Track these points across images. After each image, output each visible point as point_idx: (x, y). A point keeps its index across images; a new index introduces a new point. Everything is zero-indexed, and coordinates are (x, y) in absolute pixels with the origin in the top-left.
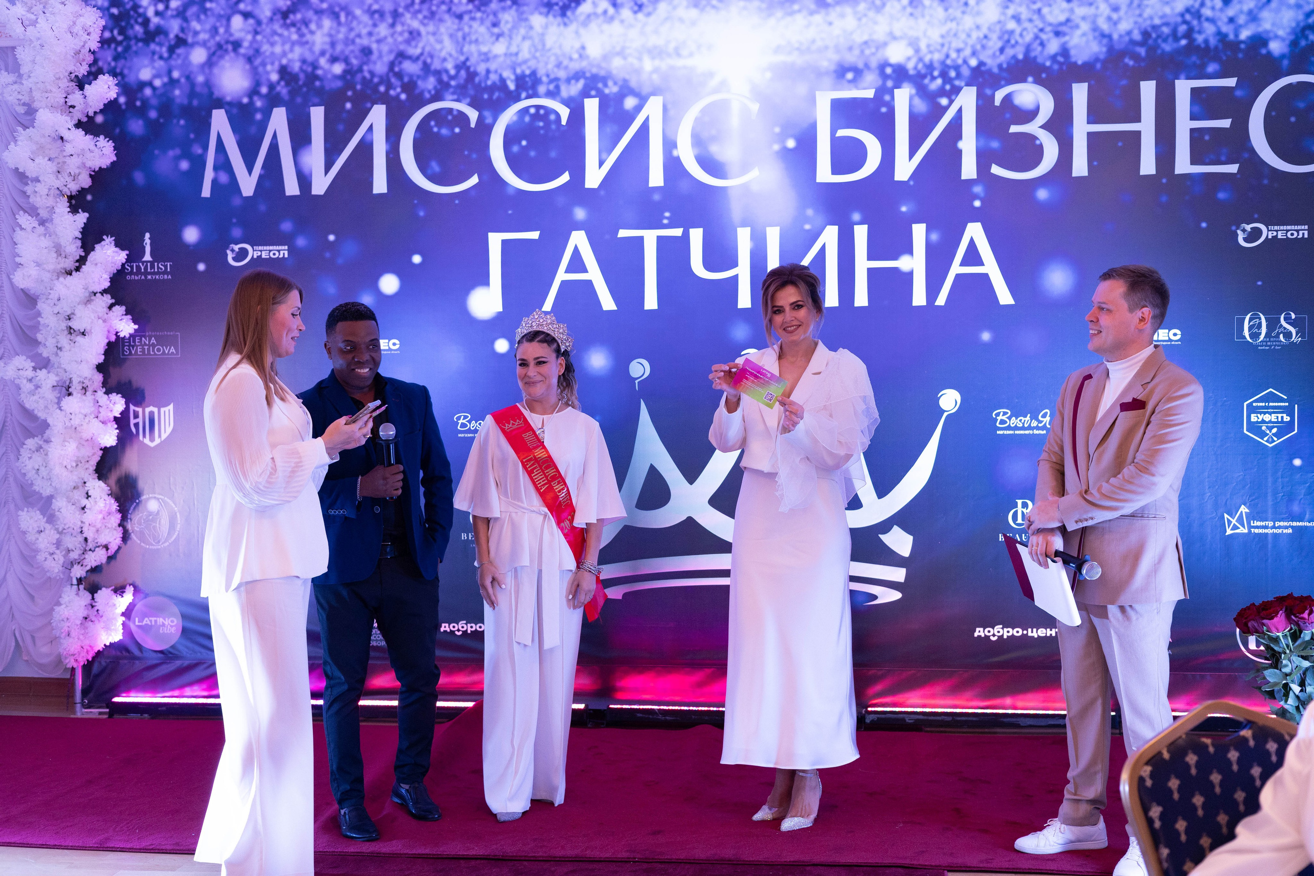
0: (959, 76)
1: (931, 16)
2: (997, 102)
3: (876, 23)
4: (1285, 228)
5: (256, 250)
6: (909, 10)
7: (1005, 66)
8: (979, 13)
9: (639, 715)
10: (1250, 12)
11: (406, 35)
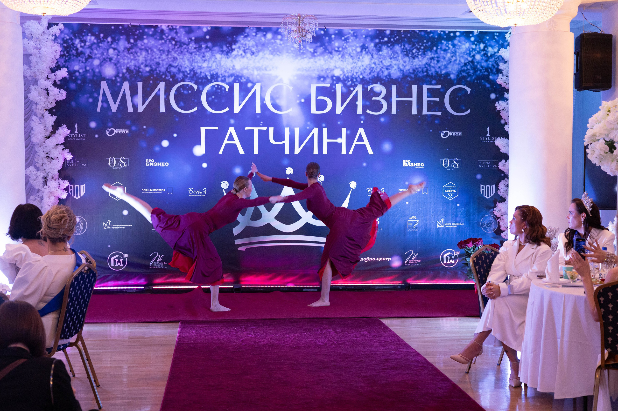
0: (357, 81)
1: (348, 61)
2: (369, 90)
3: (330, 63)
4: (455, 132)
5: (117, 131)
6: (341, 59)
7: (371, 78)
8: (363, 61)
9: (252, 289)
10: (445, 65)
11: (172, 59)
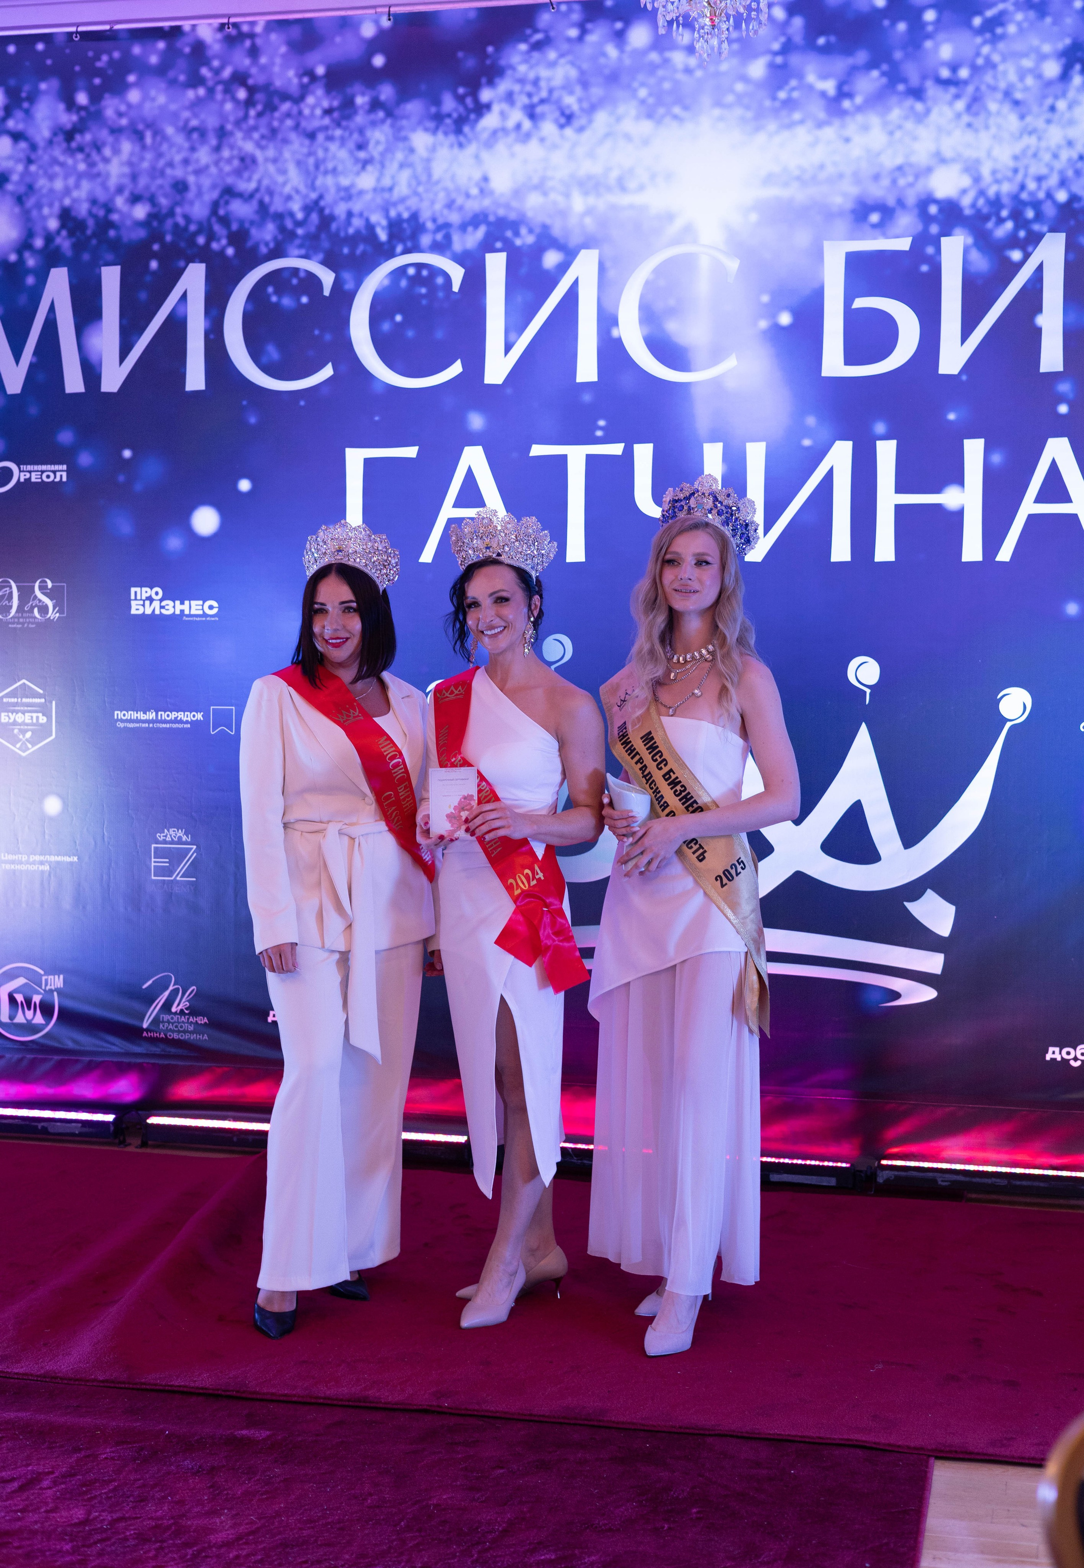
0: (1039, 216)
1: (999, 127)
3: (915, 138)
5: (23, 471)
6: (966, 118)
8: (1071, 122)
11: (236, 163)
